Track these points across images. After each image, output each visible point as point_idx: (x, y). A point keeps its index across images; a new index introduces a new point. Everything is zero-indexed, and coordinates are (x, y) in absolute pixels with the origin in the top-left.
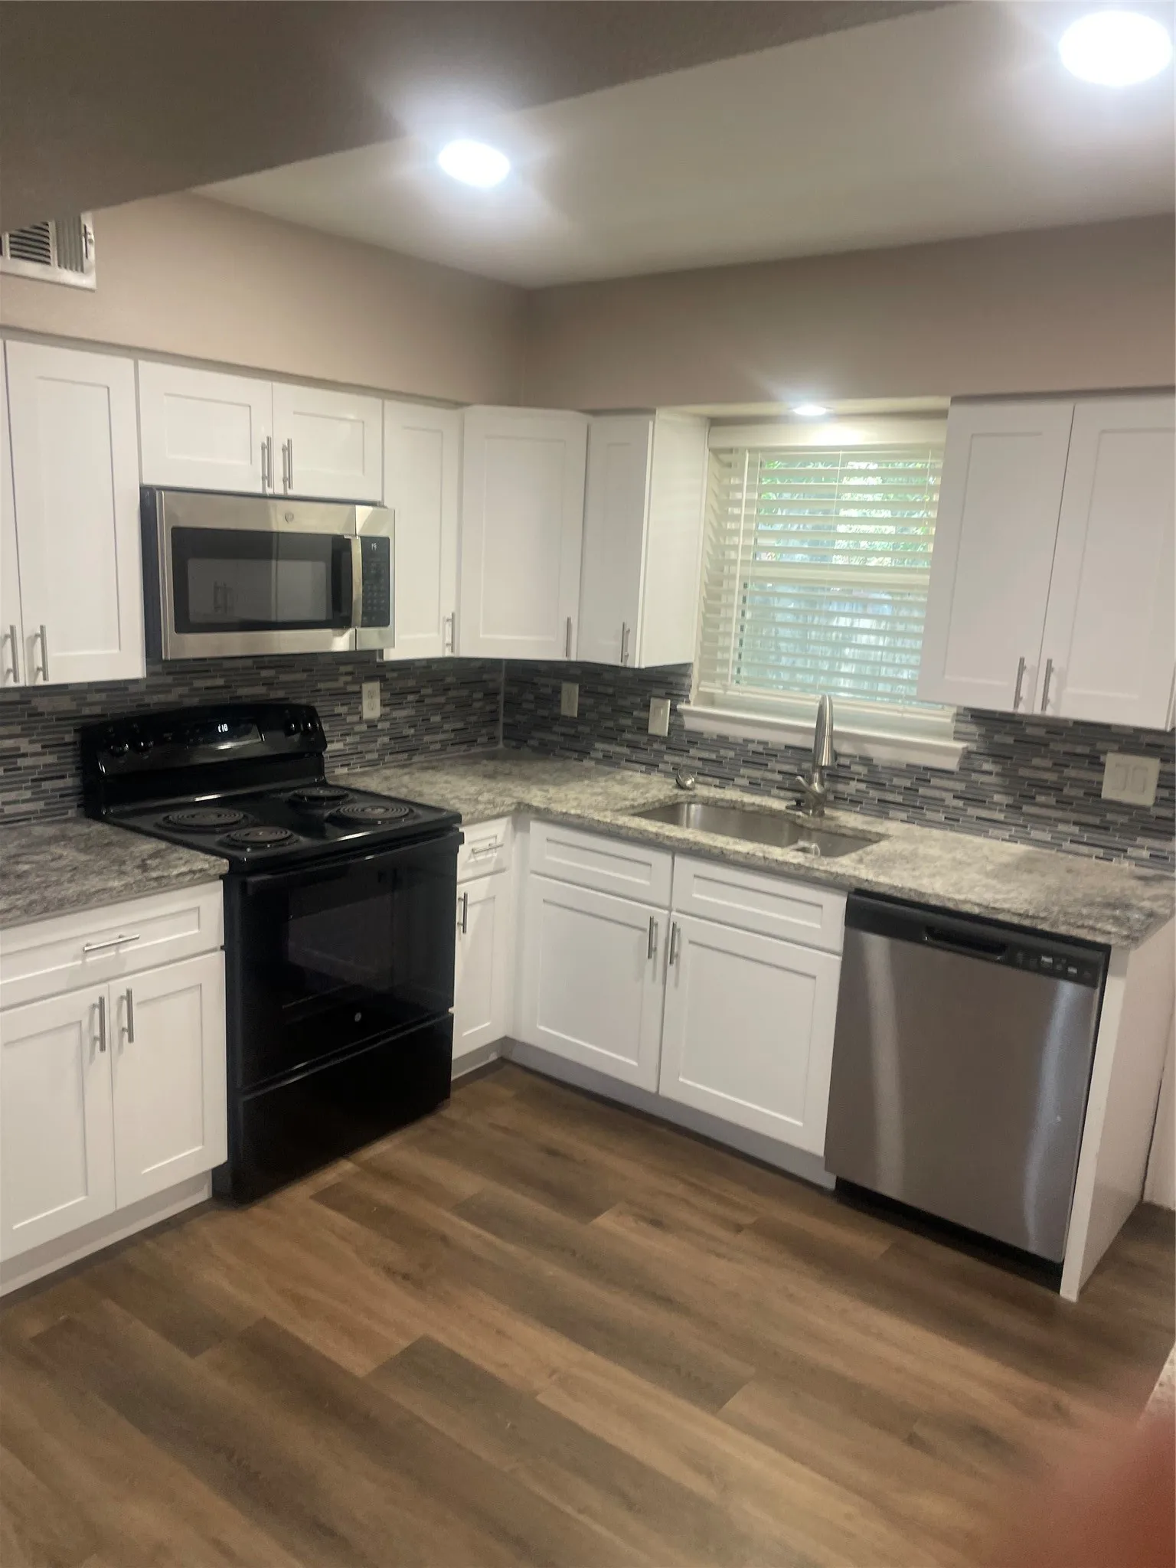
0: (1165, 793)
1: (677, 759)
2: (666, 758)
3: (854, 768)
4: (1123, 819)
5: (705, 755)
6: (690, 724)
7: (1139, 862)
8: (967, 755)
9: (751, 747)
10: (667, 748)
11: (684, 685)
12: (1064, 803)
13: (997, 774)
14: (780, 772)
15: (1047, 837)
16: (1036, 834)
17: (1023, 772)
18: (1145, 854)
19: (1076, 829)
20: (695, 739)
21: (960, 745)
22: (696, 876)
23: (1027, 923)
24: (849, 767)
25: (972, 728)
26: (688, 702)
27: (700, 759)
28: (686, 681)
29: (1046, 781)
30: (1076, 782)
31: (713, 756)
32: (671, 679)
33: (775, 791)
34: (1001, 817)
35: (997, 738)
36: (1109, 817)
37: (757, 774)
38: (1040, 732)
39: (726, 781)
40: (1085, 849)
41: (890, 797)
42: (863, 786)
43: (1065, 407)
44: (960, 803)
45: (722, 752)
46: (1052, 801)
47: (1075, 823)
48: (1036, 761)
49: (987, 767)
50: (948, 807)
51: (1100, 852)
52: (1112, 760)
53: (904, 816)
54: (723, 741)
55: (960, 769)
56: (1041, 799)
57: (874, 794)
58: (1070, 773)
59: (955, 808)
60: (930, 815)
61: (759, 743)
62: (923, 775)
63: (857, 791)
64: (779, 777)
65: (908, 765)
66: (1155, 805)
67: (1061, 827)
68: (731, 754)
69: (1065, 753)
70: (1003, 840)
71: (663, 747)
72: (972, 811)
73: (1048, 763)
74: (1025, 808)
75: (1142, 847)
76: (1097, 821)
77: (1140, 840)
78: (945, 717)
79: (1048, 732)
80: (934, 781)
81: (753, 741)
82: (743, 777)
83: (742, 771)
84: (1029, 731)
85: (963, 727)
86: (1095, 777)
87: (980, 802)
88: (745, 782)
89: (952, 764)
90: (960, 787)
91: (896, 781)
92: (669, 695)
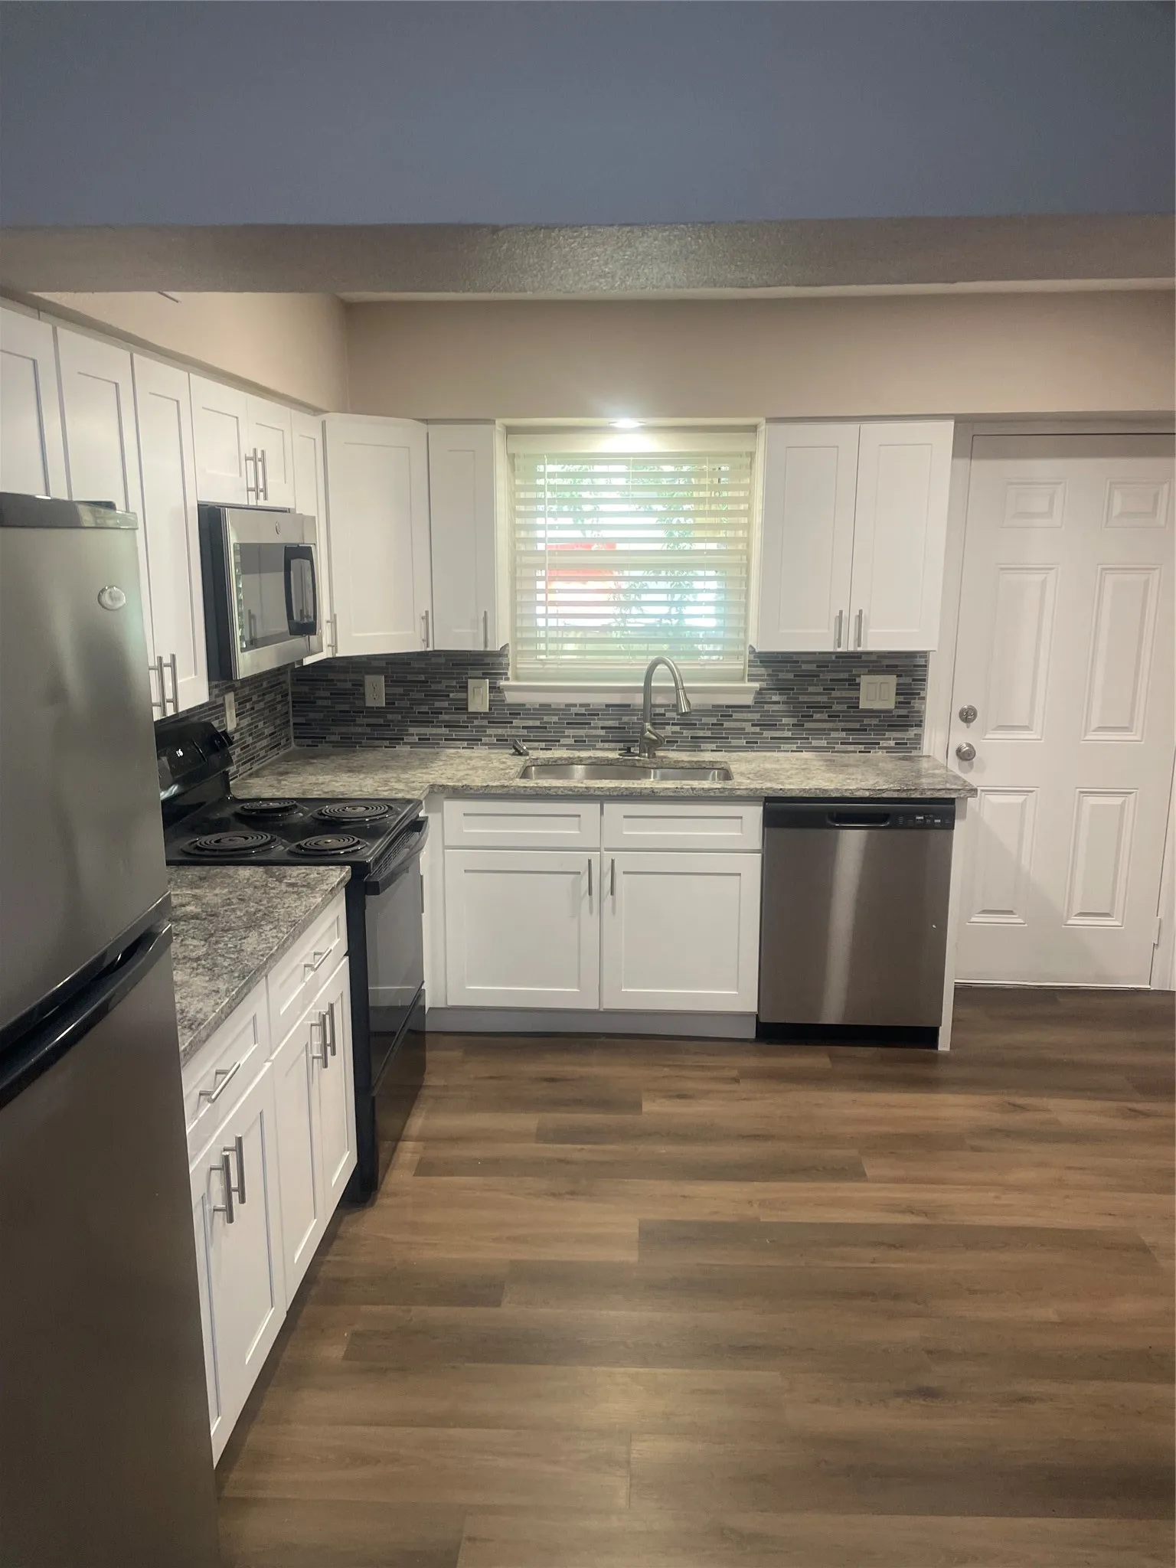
0: (901, 698)
1: (500, 731)
2: (489, 731)
3: (668, 715)
4: (875, 721)
5: (530, 723)
6: (511, 698)
7: (888, 749)
8: (760, 692)
9: (574, 710)
10: (489, 722)
11: (501, 664)
12: (833, 717)
13: (783, 703)
14: (602, 728)
15: (824, 743)
16: (815, 743)
17: (802, 698)
18: (892, 743)
19: (843, 734)
20: (517, 710)
21: (757, 685)
22: (625, 817)
23: (904, 795)
24: (664, 715)
25: (762, 671)
26: (507, 679)
27: (524, 728)
28: (504, 661)
29: (819, 702)
30: (840, 700)
31: (537, 723)
32: (488, 660)
33: (600, 745)
34: (789, 734)
35: (782, 676)
36: (866, 721)
37: (581, 732)
38: (813, 667)
39: (551, 743)
40: (851, 748)
41: (701, 734)
42: (677, 728)
43: (852, 427)
44: (757, 729)
45: (546, 719)
46: (825, 716)
47: (843, 730)
48: (811, 689)
49: (775, 698)
50: (749, 733)
51: (862, 748)
52: (865, 680)
53: (713, 746)
54: (545, 708)
55: (755, 703)
56: (817, 716)
57: (686, 733)
58: (835, 694)
59: (753, 733)
60: (735, 742)
61: (581, 705)
62: (726, 712)
63: (673, 733)
64: (602, 732)
65: (713, 706)
66: (896, 707)
67: (834, 734)
68: (555, 719)
69: (831, 680)
70: (792, 751)
71: (485, 722)
72: (767, 734)
73: (820, 689)
74: (807, 725)
75: (890, 739)
76: (857, 726)
77: (888, 734)
78: (739, 665)
79: (818, 667)
80: (735, 716)
81: (575, 705)
82: (568, 737)
83: (567, 732)
84: (804, 667)
85: (755, 671)
86: (852, 694)
87: (772, 726)
88: (571, 741)
89: (748, 700)
90: (756, 716)
91: (705, 720)
92: (485, 676)
